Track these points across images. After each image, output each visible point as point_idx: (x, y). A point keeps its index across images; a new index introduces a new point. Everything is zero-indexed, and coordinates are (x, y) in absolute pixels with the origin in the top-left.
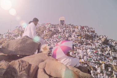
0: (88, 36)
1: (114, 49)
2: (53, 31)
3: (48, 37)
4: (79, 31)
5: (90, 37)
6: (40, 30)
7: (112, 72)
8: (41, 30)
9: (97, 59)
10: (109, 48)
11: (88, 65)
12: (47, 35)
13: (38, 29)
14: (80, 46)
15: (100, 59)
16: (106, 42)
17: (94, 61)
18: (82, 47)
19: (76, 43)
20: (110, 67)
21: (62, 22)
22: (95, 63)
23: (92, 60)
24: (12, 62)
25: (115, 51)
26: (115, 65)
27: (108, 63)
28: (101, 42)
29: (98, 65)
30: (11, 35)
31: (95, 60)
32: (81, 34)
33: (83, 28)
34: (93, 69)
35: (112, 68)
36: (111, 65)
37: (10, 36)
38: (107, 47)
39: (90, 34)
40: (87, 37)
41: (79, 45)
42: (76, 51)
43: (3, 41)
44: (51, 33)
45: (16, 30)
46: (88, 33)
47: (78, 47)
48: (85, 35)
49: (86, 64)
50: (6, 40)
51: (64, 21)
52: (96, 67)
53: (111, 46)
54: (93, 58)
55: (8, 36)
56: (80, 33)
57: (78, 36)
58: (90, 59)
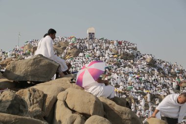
0: (128, 55)
1: (164, 73)
2: (78, 48)
3: (72, 57)
4: (115, 48)
5: (131, 57)
6: (60, 46)
8: (62, 47)
9: (139, 88)
10: (156, 72)
11: (127, 96)
12: (69, 53)
13: (57, 45)
14: (116, 69)
15: (144, 87)
16: (152, 64)
17: (135, 91)
18: (119, 70)
19: (110, 65)
20: (157, 98)
21: (91, 35)
22: (138, 93)
23: (134, 89)
24: (19, 91)
25: (166, 77)
27: (154, 93)
28: (145, 63)
29: (142, 95)
30: (19, 53)
31: (137, 88)
32: (118, 52)
33: (120, 43)
34: (135, 101)
36: (159, 95)
37: (18, 55)
38: (154, 70)
39: (130, 52)
40: (127, 57)
41: (115, 67)
43: (7, 62)
44: (76, 50)
45: (26, 46)
46: (128, 51)
47: (114, 71)
48: (124, 53)
49: (125, 94)
50: (12, 60)
51: (93, 34)
52: (139, 98)
53: (159, 69)
54: (135, 85)
55: (15, 55)
56: (116, 51)
57: (114, 55)
58: (130, 87)
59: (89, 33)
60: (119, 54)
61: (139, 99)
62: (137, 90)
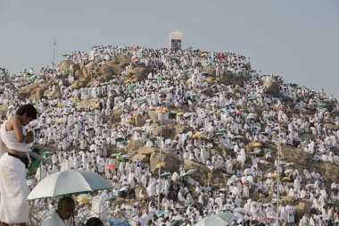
0: (232, 77)
2: (146, 65)
3: (135, 80)
4: (211, 64)
5: (237, 79)
6: (118, 63)
7: (271, 160)
8: (121, 64)
9: (240, 131)
10: (279, 104)
11: (215, 145)
12: (131, 74)
13: (113, 61)
14: (204, 99)
15: (249, 131)
16: (275, 91)
17: (232, 136)
18: (210, 102)
19: (195, 94)
20: (268, 147)
21: (176, 44)
22: (235, 139)
23: (229, 133)
26: (282, 144)
28: (261, 91)
29: (241, 144)
30: (50, 75)
31: (237, 132)
32: (215, 72)
33: (222, 57)
34: (228, 154)
35: (274, 152)
36: (273, 143)
37: (49, 78)
38: (275, 102)
39: (237, 71)
40: (229, 79)
41: (203, 96)
42: (194, 111)
44: (141, 69)
46: (232, 69)
47: (199, 103)
48: (224, 74)
49: (212, 141)
51: (179, 41)
52: (236, 148)
53: (286, 100)
54: (231, 127)
55: (45, 78)
56: (213, 70)
57: (206, 75)
58: (223, 129)
59: (173, 41)
60: (217, 74)
61: (236, 150)
62: (235, 135)
